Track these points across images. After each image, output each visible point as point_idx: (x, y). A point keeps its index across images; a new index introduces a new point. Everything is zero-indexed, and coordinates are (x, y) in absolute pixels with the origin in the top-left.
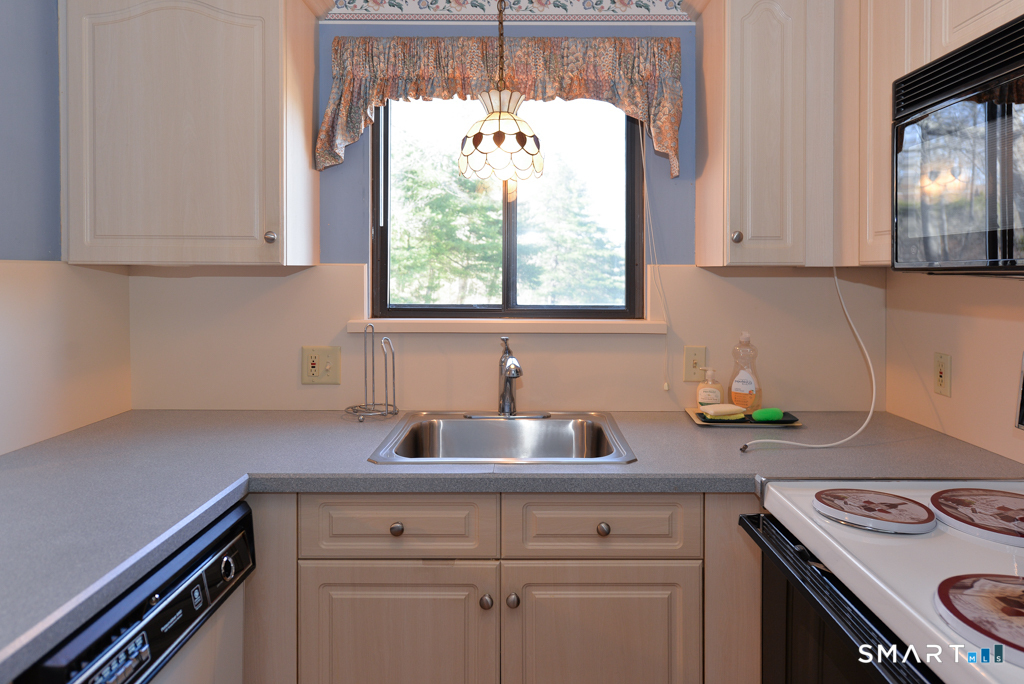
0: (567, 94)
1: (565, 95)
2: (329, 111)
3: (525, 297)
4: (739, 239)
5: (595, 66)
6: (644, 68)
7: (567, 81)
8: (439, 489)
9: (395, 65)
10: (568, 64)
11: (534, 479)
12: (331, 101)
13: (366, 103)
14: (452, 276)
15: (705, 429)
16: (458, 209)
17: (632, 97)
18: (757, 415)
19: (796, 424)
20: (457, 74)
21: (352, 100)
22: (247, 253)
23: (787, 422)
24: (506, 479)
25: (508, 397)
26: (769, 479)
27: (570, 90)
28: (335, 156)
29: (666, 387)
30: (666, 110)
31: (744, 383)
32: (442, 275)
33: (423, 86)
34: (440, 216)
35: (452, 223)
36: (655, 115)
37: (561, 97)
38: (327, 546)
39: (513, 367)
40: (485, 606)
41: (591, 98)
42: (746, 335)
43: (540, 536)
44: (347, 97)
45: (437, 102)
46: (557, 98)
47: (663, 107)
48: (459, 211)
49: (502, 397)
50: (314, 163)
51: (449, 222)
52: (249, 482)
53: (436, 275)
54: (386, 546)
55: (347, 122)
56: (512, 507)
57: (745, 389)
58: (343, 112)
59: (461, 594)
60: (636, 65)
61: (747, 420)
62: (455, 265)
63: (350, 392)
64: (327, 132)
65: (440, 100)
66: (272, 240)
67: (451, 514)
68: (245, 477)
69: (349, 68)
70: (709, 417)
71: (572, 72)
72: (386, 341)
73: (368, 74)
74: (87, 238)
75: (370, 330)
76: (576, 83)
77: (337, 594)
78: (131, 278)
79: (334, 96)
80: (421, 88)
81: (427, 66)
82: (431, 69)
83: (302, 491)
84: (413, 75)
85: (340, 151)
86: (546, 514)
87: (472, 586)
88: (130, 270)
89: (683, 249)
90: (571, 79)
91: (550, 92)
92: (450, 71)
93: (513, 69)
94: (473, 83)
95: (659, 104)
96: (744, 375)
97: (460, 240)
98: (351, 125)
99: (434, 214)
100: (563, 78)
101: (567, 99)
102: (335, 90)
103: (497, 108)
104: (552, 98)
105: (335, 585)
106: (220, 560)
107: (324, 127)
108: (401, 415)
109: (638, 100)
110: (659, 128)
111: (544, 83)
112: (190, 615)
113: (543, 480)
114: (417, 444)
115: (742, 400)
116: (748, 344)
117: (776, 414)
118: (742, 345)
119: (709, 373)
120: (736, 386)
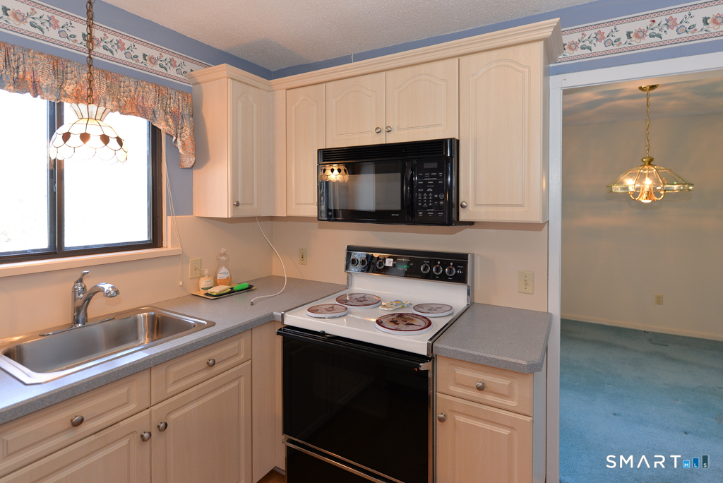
0: (123, 110)
3: (70, 242)
4: (238, 205)
5: (143, 98)
6: (173, 106)
10: (124, 93)
15: (216, 300)
17: (167, 121)
18: (236, 287)
19: (253, 288)
23: (249, 288)
26: (285, 312)
27: (125, 109)
29: (181, 283)
30: (188, 132)
31: (223, 274)
36: (180, 134)
41: (142, 117)
42: (223, 250)
47: (185, 130)
57: (225, 277)
60: (168, 103)
61: (232, 292)
70: (215, 294)
71: (127, 98)
76: (128, 105)
90: (126, 102)
95: (182, 128)
96: (224, 270)
103: (86, 116)
109: (171, 124)
110: (183, 142)
111: (105, 99)
115: (223, 282)
116: (225, 254)
117: (245, 285)
118: (221, 255)
119: (206, 272)
120: (219, 276)
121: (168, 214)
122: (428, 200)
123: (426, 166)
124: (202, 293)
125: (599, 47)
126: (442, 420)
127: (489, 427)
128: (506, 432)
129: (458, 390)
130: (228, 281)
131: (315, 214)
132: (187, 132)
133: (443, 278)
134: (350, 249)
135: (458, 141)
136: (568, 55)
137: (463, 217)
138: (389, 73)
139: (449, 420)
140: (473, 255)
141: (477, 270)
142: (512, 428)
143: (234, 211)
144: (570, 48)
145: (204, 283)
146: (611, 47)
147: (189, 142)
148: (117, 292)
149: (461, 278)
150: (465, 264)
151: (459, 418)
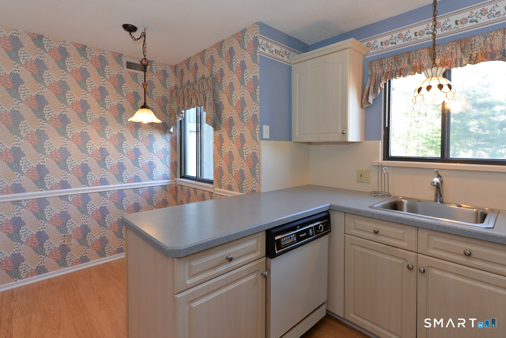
1: (473, 62)
2: (367, 88)
7: (474, 55)
8: (391, 220)
9: (391, 66)
11: (431, 224)
12: (368, 84)
13: (380, 82)
14: (467, 150)
16: (471, 117)
20: (418, 64)
21: (375, 82)
22: (337, 138)
24: (419, 222)
25: (439, 195)
28: (369, 103)
32: (460, 149)
33: (402, 72)
34: (459, 122)
35: (467, 124)
37: (470, 63)
38: (353, 231)
39: (436, 182)
40: (410, 268)
43: (435, 248)
44: (373, 81)
45: (409, 77)
46: (468, 65)
48: (472, 118)
49: (436, 195)
50: (362, 107)
51: (466, 123)
52: (330, 206)
53: (457, 149)
54: (372, 236)
55: (374, 90)
56: (423, 234)
58: (372, 87)
59: (401, 261)
62: (469, 144)
63: (373, 186)
64: (366, 95)
65: (410, 76)
66: (344, 133)
67: (397, 231)
68: (329, 204)
69: (374, 71)
72: (385, 169)
73: (381, 72)
74: (297, 135)
75: (380, 165)
77: (357, 248)
78: (310, 146)
79: (369, 82)
80: (402, 73)
81: (404, 63)
82: (406, 65)
83: (347, 212)
84: (399, 69)
85: (371, 101)
86: (438, 240)
87: (405, 259)
88: (309, 143)
91: (464, 62)
92: (414, 64)
93: (444, 56)
94: (425, 66)
97: (473, 132)
98: (375, 91)
99: (456, 121)
100: (472, 55)
101: (475, 63)
102: (369, 80)
104: (466, 65)
105: (355, 245)
106: (319, 225)
107: (365, 94)
108: (392, 196)
112: (308, 236)
113: (436, 225)
114: (395, 206)
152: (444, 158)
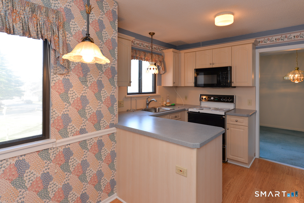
3: (143, 91)
4: (174, 83)
29: (160, 102)
42: (168, 95)
57: (169, 102)
61: (171, 105)
70: (168, 105)
89: (160, 84)
96: (168, 100)
115: (168, 103)
116: (168, 96)
117: (174, 104)
118: (167, 96)
119: (165, 100)
120: (167, 102)
121: (158, 85)
122: (224, 81)
123: (223, 73)
124: (164, 105)
125: (268, 42)
126: (228, 129)
127: (239, 130)
128: (242, 130)
129: (232, 123)
130: (169, 103)
131: (194, 85)
132: (163, 65)
133: (227, 102)
134: (201, 95)
135: (231, 67)
136: (260, 44)
137: (233, 85)
138: (213, 50)
139: (229, 129)
140: (235, 96)
141: (237, 100)
142: (244, 129)
143: (173, 85)
144: (261, 42)
145: (165, 103)
146: (271, 42)
147: (163, 68)
148: (157, 101)
149: (232, 102)
150: (233, 98)
151: (232, 129)
152: (140, 92)
